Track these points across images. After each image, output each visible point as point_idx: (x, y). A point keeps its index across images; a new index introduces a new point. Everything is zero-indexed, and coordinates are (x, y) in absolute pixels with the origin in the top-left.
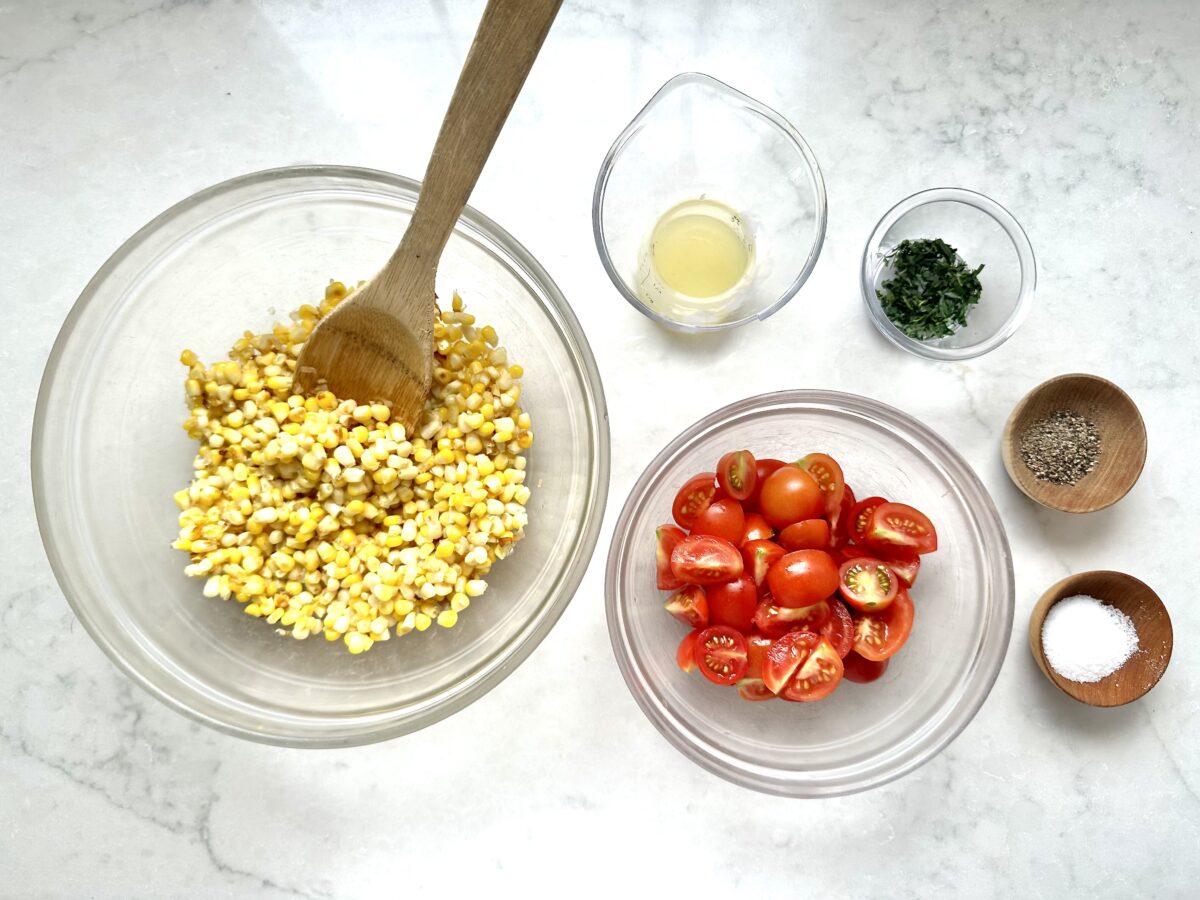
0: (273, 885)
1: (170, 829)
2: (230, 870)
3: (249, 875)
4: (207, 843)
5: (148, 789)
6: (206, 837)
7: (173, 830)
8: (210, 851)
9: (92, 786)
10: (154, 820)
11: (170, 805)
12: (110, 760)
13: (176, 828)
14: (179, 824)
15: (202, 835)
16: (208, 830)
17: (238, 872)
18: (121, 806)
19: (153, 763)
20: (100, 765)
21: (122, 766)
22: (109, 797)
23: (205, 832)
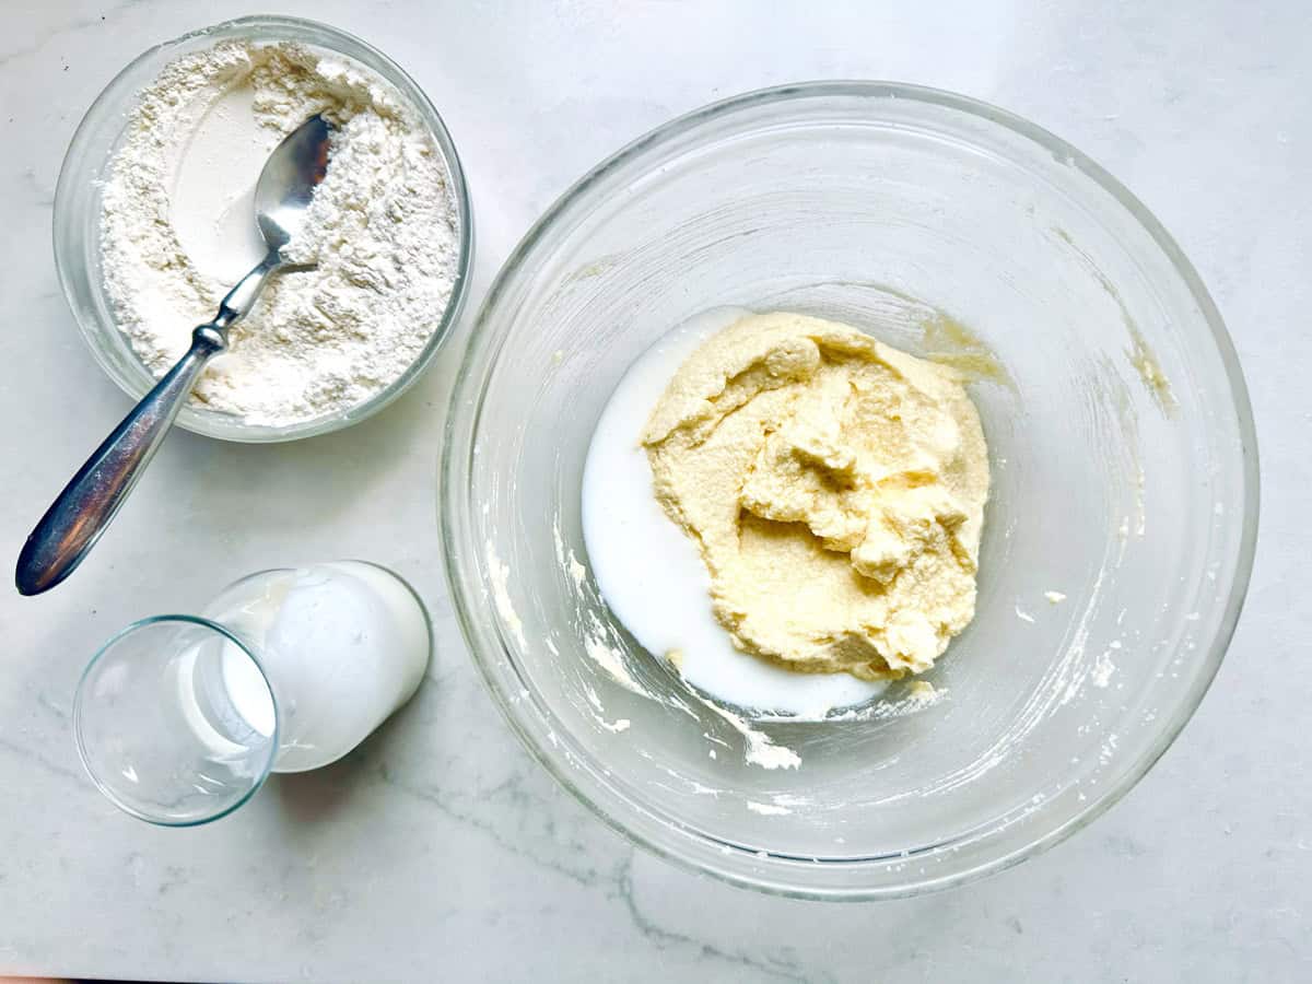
0: (716, 953)
1: (579, 879)
2: (661, 934)
3: (685, 939)
4: (629, 899)
5: (550, 827)
6: (627, 890)
7: (584, 881)
8: (633, 909)
9: (476, 823)
10: (558, 867)
11: (580, 848)
12: (501, 788)
13: (588, 879)
14: (592, 873)
15: (622, 887)
16: (630, 882)
17: (669, 935)
18: (514, 849)
19: (557, 794)
20: (487, 796)
21: (515, 796)
22: (498, 838)
23: (626, 884)
